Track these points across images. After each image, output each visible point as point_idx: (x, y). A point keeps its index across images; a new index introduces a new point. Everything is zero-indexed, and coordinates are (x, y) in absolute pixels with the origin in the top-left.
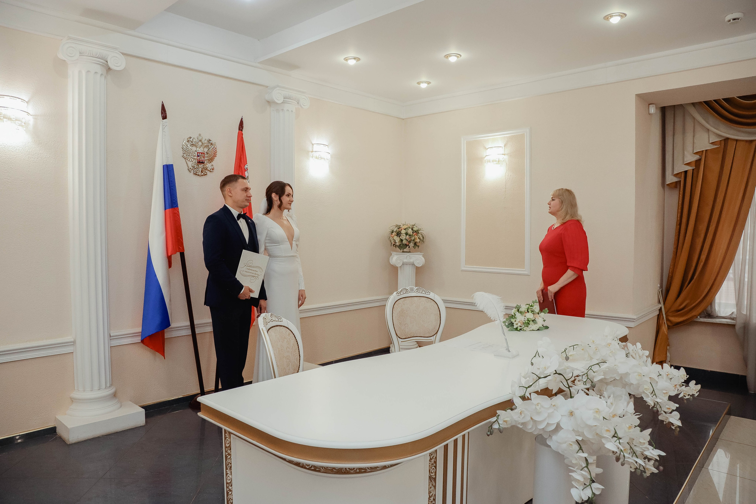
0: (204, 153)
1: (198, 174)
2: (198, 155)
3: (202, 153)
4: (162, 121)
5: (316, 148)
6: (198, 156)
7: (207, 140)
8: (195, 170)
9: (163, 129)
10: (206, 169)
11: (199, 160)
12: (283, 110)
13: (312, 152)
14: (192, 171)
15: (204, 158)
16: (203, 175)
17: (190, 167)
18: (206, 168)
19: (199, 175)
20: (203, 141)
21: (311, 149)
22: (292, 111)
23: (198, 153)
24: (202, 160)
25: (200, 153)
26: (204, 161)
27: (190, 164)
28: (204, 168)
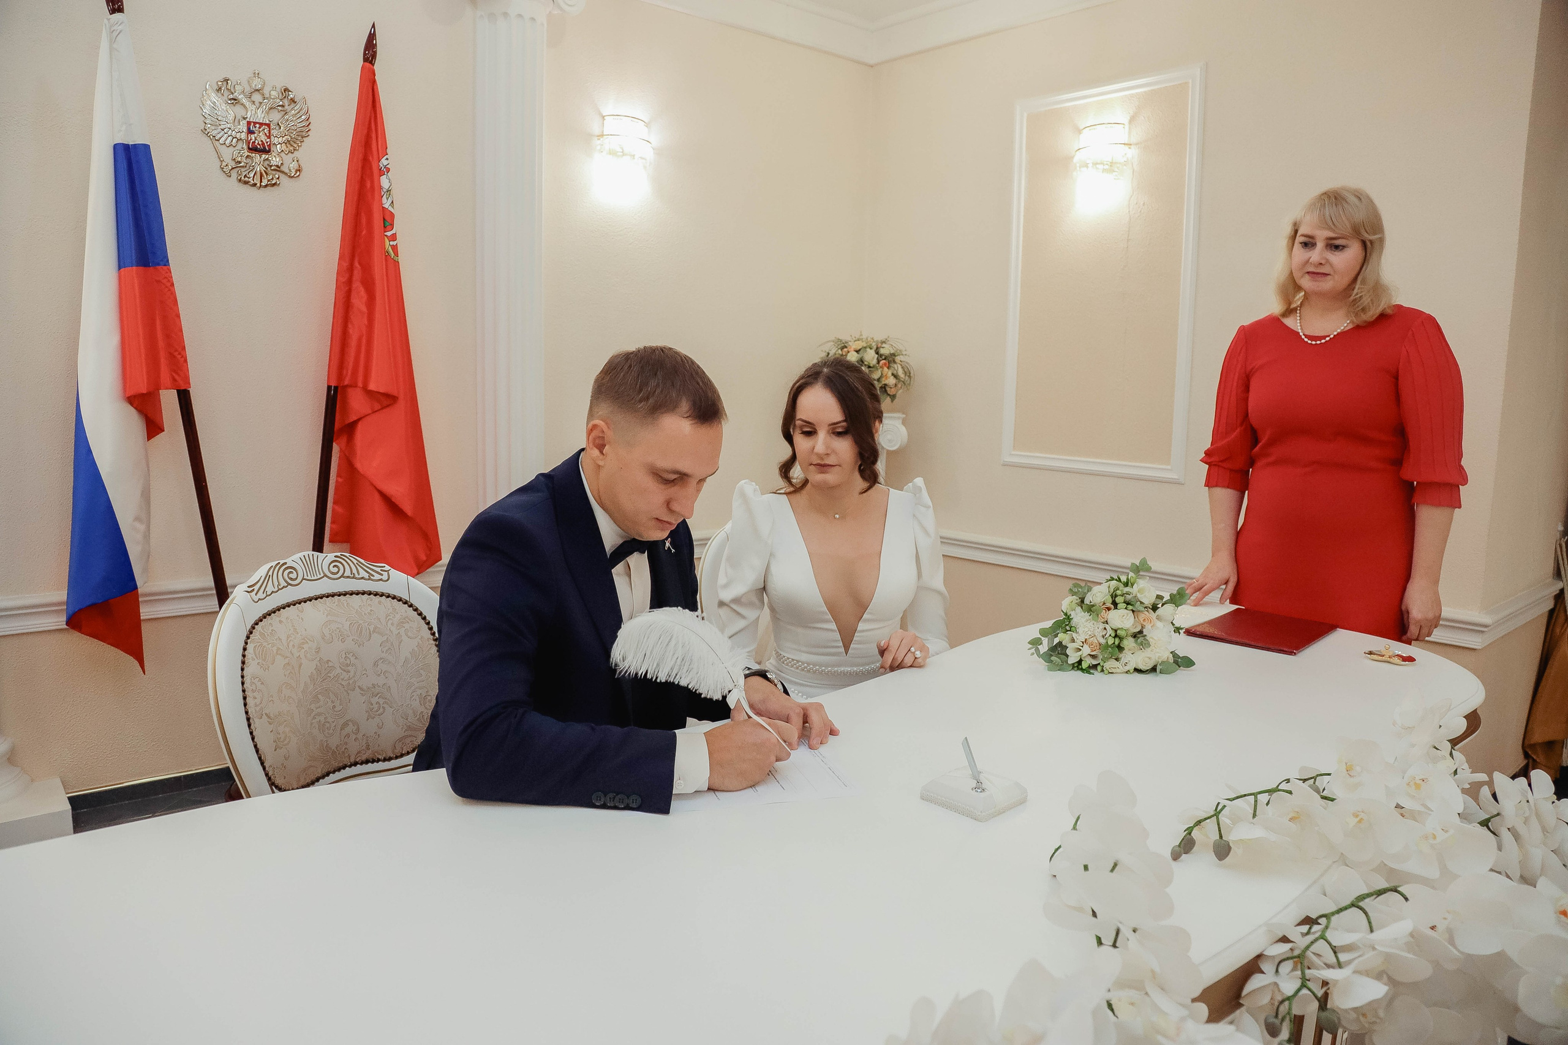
0: (268, 125)
1: (251, 180)
2: (249, 129)
3: (261, 124)
4: (109, 20)
5: (610, 125)
6: (250, 132)
7: (278, 90)
8: (243, 170)
9: (112, 41)
10: (278, 169)
11: (254, 142)
12: (505, 14)
13: (602, 135)
14: (234, 174)
15: (269, 137)
16: (266, 186)
17: (227, 159)
18: (277, 166)
19: (255, 185)
20: (266, 91)
21: (596, 130)
22: (533, 19)
23: (249, 123)
24: (263, 144)
25: (255, 123)
26: (269, 146)
27: (227, 154)
28: (271, 166)
